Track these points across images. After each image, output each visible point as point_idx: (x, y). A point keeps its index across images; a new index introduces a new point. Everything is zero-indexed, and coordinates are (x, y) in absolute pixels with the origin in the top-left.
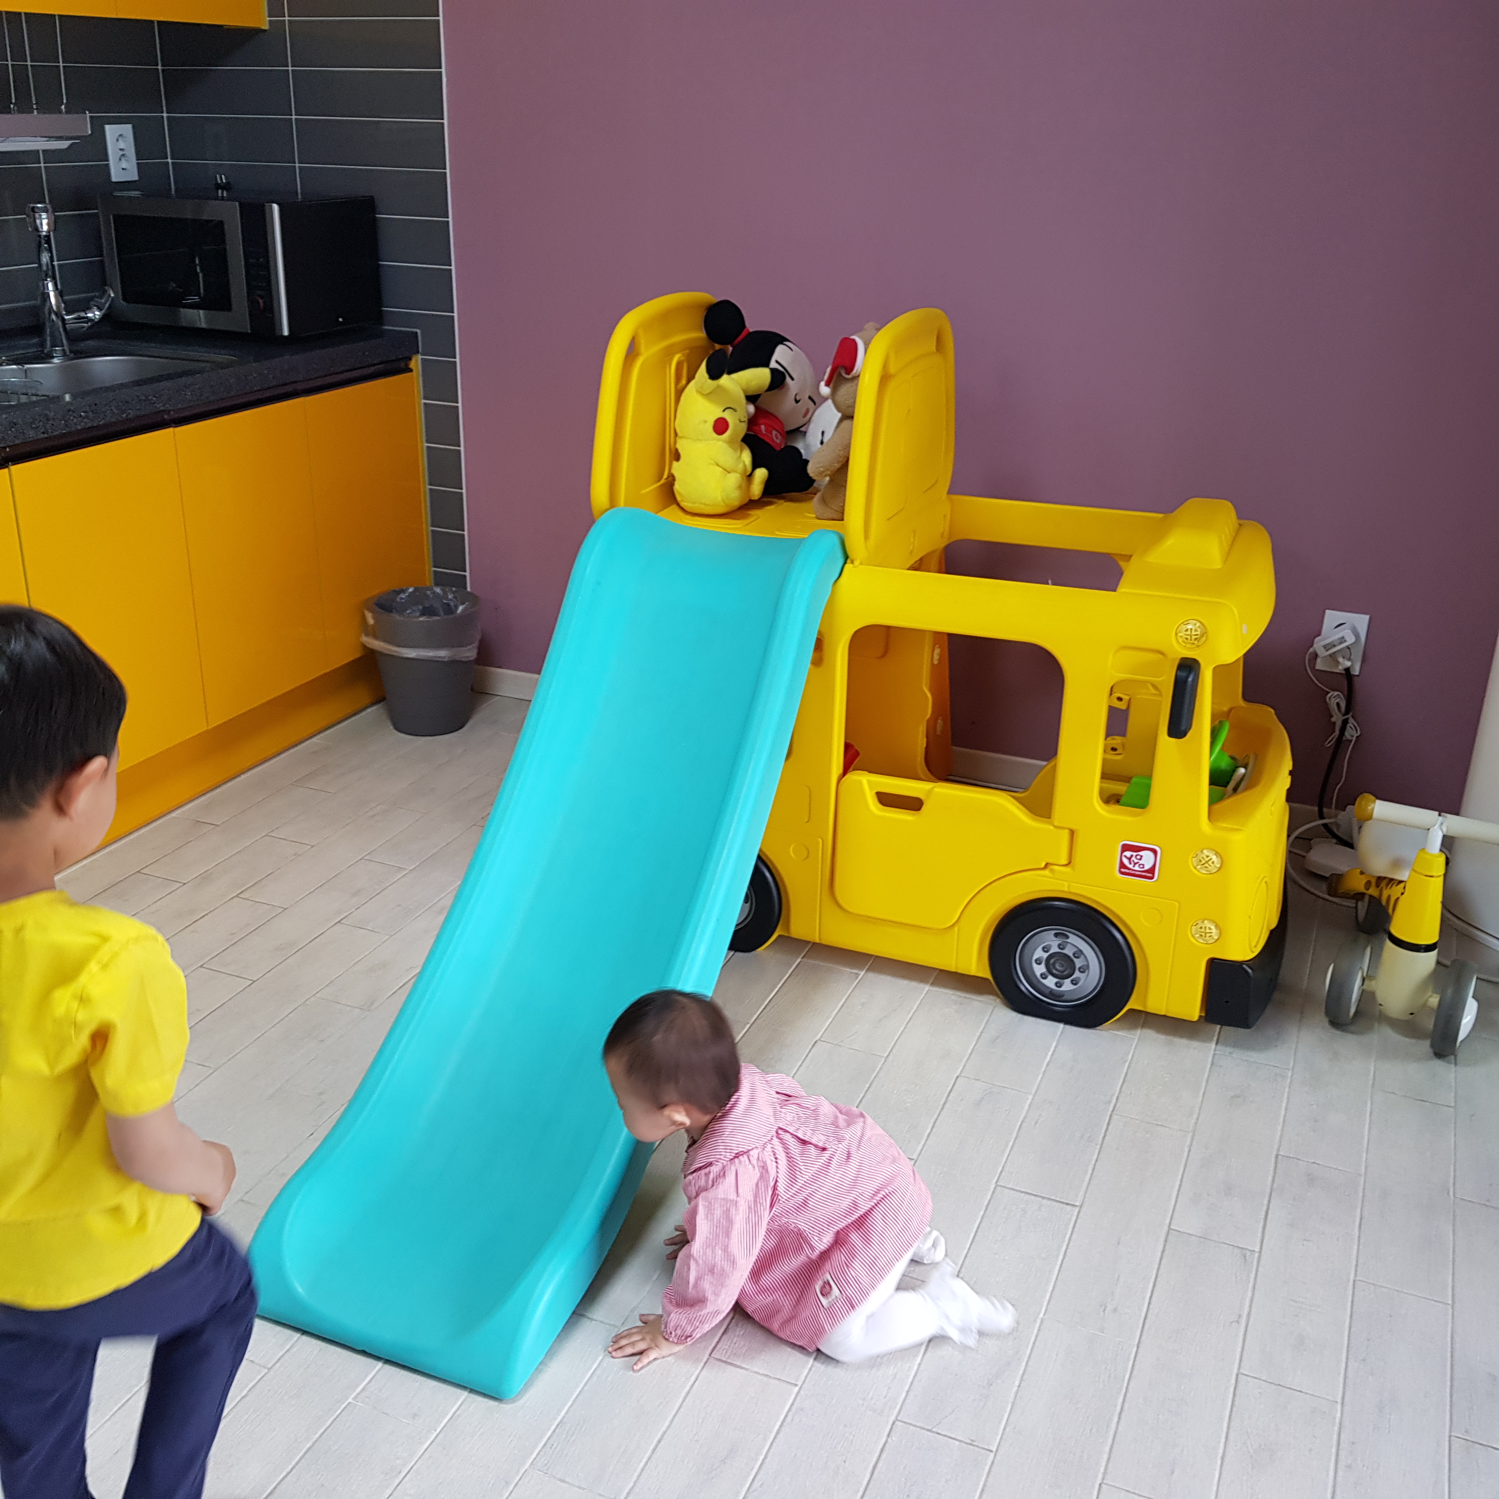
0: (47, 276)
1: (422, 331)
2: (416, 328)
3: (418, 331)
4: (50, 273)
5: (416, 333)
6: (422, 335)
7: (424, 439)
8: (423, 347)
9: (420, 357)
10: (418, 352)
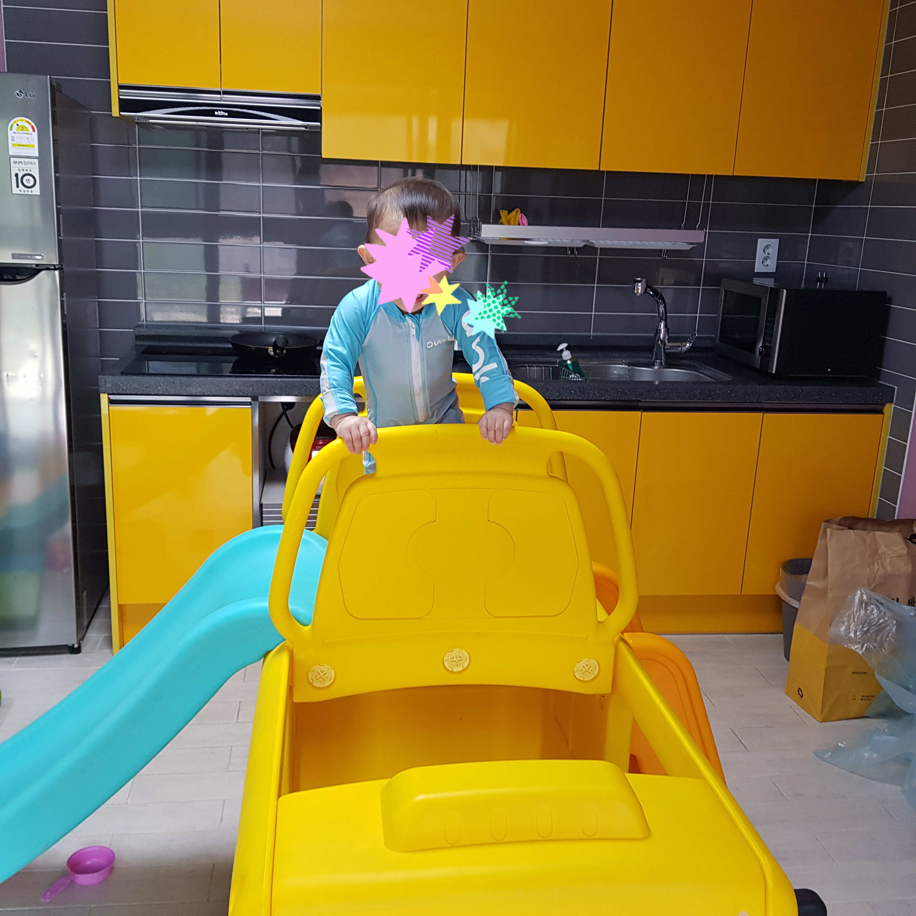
0: (662, 319)
1: (898, 387)
2: (896, 385)
3: (896, 388)
4: (664, 318)
5: (895, 388)
6: (897, 389)
7: (884, 464)
8: (896, 399)
9: (893, 405)
10: (892, 402)
